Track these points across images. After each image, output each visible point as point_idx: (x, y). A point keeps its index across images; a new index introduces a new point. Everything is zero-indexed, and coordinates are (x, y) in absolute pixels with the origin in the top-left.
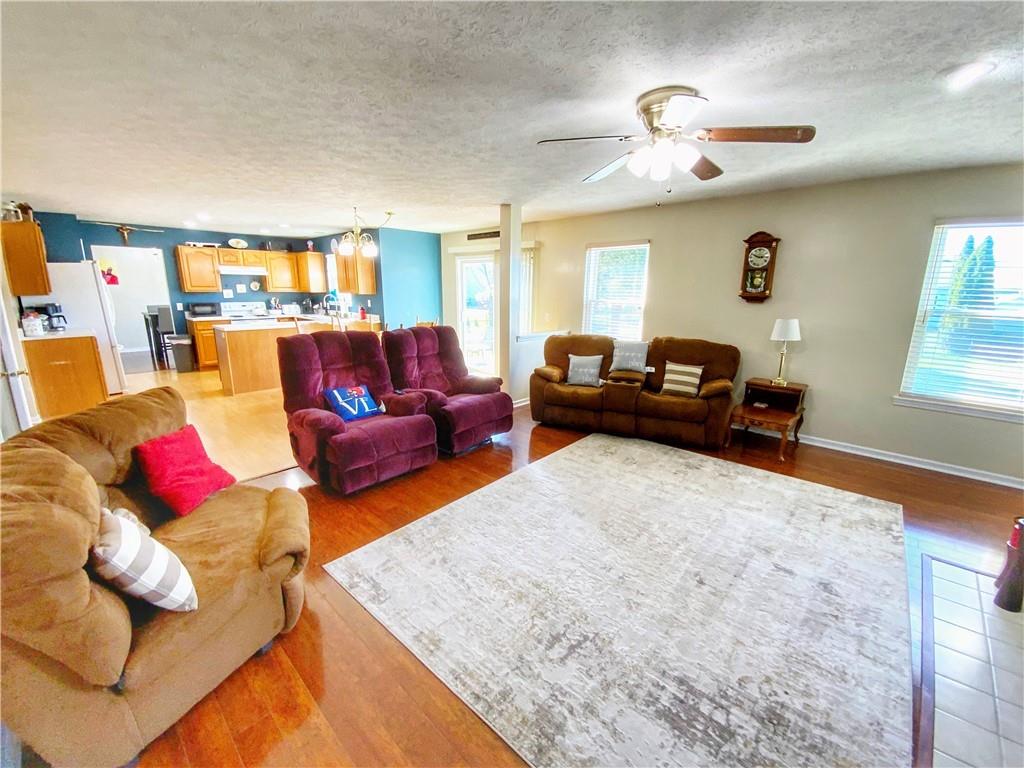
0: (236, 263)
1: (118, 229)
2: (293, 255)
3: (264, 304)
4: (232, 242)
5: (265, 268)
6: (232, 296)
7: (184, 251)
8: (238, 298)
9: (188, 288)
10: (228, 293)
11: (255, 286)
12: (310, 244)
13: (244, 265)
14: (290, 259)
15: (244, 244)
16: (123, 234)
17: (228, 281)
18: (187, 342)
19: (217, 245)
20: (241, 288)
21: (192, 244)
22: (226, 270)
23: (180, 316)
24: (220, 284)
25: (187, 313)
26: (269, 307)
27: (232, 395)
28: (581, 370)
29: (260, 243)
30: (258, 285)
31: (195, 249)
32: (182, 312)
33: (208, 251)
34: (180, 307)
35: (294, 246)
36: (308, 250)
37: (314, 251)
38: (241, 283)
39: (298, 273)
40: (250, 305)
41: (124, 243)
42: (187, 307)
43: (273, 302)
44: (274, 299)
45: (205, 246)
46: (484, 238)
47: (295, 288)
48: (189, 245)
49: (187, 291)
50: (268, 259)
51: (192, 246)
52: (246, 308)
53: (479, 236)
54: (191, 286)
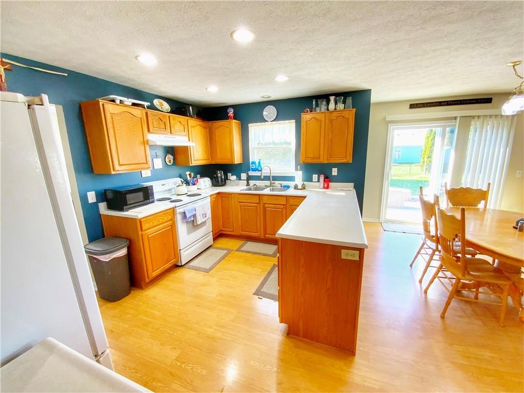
0: (163, 130)
4: (156, 103)
5: (187, 138)
7: (108, 108)
9: (115, 166)
11: (169, 159)
12: (231, 112)
13: (170, 133)
14: (205, 128)
15: (166, 106)
19: (145, 104)
20: (158, 163)
21: (118, 98)
23: (93, 211)
24: (149, 159)
25: (102, 206)
26: (187, 183)
30: (172, 158)
31: (121, 107)
32: (95, 205)
33: (137, 112)
34: (91, 197)
36: (227, 117)
37: (234, 119)
38: (157, 157)
39: (211, 142)
40: (170, 183)
42: (103, 196)
43: (188, 177)
44: (188, 173)
45: (134, 104)
46: (438, 106)
47: (209, 159)
48: (113, 101)
49: (113, 173)
50: (189, 127)
51: (118, 102)
52: (167, 187)
53: (429, 105)
54: (120, 165)
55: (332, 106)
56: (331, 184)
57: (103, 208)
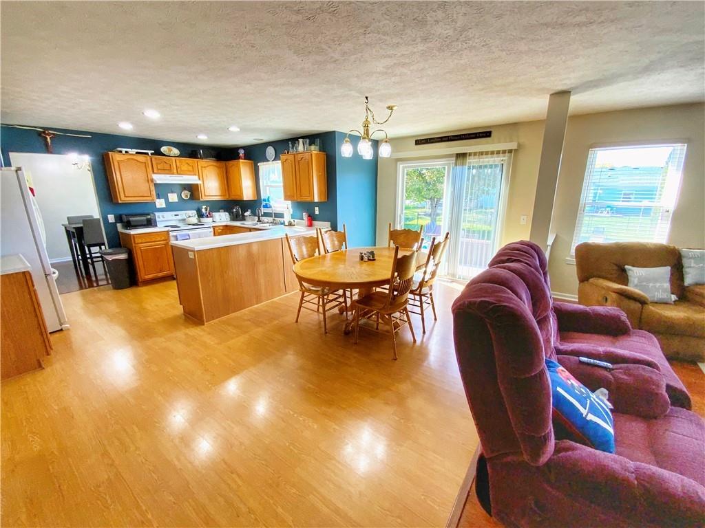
0: (169, 171)
1: (39, 134)
2: (223, 163)
3: (195, 212)
4: (164, 149)
5: (196, 177)
6: (164, 206)
7: (116, 157)
8: (170, 207)
9: (122, 198)
10: (160, 203)
11: (186, 195)
12: (242, 152)
13: (178, 173)
14: (218, 167)
15: (176, 151)
16: (46, 138)
17: (162, 190)
18: (123, 256)
19: (150, 152)
20: (173, 198)
21: (124, 150)
22: (160, 178)
23: (111, 228)
24: (154, 193)
25: (119, 225)
26: (200, 215)
27: (204, 325)
28: (651, 285)
29: (191, 151)
30: (188, 194)
31: (127, 157)
32: (114, 225)
33: (141, 158)
34: (111, 218)
35: (224, 155)
36: (239, 158)
37: (244, 159)
38: (172, 192)
39: (228, 181)
40: (183, 214)
41: (47, 149)
42: (119, 219)
43: (203, 210)
44: (204, 207)
45: (137, 153)
46: (439, 142)
47: (224, 196)
48: (121, 152)
49: (120, 202)
50: (199, 167)
51: (124, 152)
52: (179, 217)
53: (432, 141)
54: (125, 197)
55: (301, 148)
56: (315, 223)
57: (119, 226)
